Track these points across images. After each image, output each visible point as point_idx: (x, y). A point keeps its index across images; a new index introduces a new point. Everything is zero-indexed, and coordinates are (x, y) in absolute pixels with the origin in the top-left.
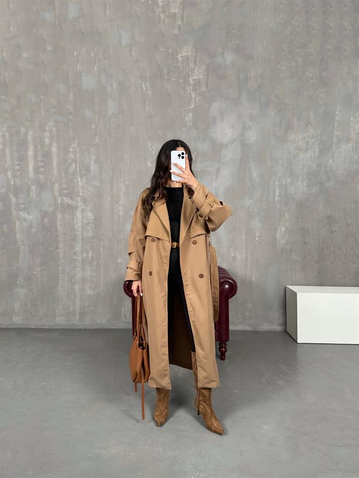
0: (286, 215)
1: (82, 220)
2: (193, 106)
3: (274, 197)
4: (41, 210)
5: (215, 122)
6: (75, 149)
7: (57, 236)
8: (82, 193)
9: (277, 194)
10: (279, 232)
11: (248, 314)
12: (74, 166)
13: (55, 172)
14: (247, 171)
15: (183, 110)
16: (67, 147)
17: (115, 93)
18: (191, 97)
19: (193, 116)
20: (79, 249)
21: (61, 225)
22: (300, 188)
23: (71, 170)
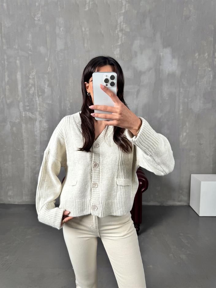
0: (187, 124)
1: (40, 129)
2: (120, 43)
3: (179, 111)
4: (10, 122)
5: (136, 55)
6: (33, 77)
7: (23, 140)
8: (40, 108)
9: (181, 108)
10: (181, 136)
11: (157, 194)
12: (33, 88)
13: (20, 93)
14: (160, 92)
15: (112, 46)
16: (28, 75)
17: (62, 33)
18: (119, 36)
19: (120, 50)
20: (38, 149)
21: (25, 132)
22: (198, 105)
23: (31, 92)
